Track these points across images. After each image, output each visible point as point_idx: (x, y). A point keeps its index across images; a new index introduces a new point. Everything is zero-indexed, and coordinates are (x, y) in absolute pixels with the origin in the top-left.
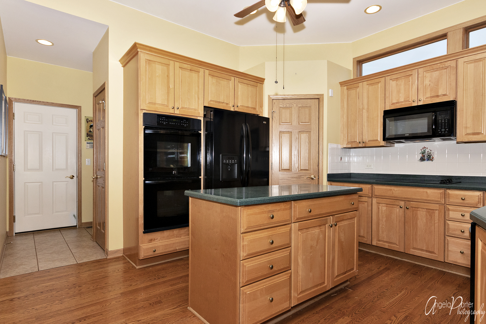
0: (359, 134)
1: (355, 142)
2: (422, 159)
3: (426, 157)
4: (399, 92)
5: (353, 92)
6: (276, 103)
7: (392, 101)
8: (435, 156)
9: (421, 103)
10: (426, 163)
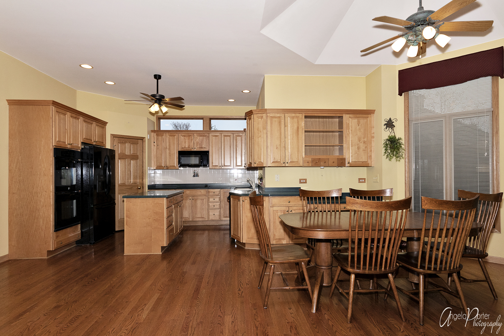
0: (164, 162)
1: (161, 166)
2: (194, 176)
3: (196, 175)
4: (185, 142)
5: (160, 138)
6: (116, 140)
7: (182, 147)
8: (199, 174)
9: (195, 150)
10: (196, 178)
